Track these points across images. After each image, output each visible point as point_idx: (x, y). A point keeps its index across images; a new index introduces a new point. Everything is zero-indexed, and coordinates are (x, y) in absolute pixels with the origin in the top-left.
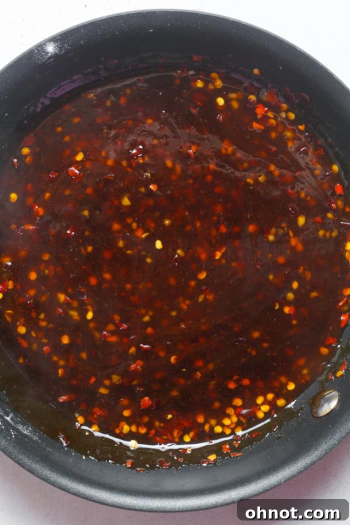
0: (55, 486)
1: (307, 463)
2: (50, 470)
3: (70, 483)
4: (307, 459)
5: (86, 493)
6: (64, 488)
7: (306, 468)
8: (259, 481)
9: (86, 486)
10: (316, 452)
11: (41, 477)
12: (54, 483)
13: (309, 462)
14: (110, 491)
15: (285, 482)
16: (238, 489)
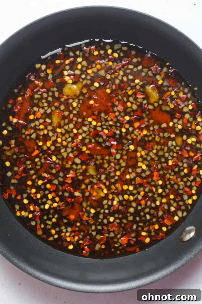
4: (175, 266)
7: (175, 271)
8: (148, 277)
9: (49, 277)
13: (176, 268)
15: (162, 278)
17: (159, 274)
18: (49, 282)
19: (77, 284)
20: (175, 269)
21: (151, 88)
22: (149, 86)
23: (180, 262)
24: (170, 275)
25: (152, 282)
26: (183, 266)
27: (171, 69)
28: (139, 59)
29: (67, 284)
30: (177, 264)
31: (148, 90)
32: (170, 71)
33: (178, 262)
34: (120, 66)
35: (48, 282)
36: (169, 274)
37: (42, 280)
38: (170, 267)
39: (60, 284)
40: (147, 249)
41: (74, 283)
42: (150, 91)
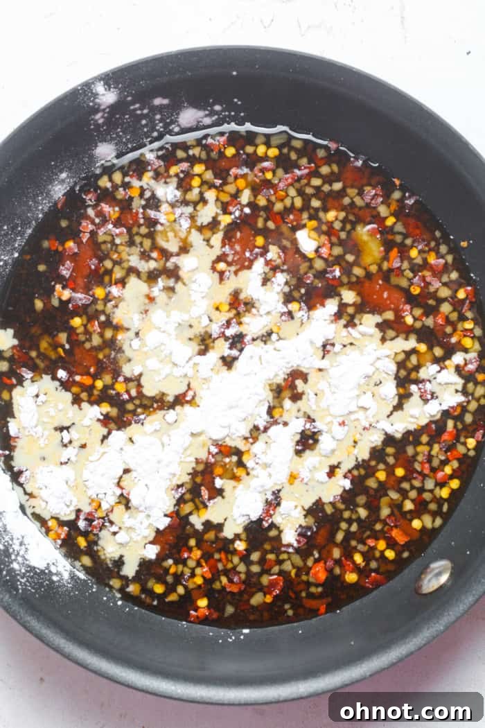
0: (69, 659)
1: (401, 654)
2: (65, 638)
3: (89, 657)
4: (402, 648)
5: (109, 672)
6: (80, 662)
7: (400, 660)
8: (337, 673)
9: (110, 662)
10: (415, 640)
11: (53, 646)
12: (69, 655)
13: (404, 652)
14: (141, 672)
15: (371, 676)
16: (309, 681)
17: (363, 665)
18: (108, 674)
19: (172, 683)
20: (400, 656)
21: (368, 231)
22: (364, 227)
23: (411, 641)
24: (388, 668)
25: (346, 683)
26: (420, 649)
27: (410, 197)
28: (335, 168)
29: (151, 681)
30: (405, 643)
31: (361, 235)
32: (407, 202)
33: (407, 640)
34: (290, 181)
35: (106, 675)
36: (386, 666)
37: (92, 668)
38: (388, 651)
39: (133, 679)
40: (340, 609)
41: (167, 681)
42: (365, 238)
